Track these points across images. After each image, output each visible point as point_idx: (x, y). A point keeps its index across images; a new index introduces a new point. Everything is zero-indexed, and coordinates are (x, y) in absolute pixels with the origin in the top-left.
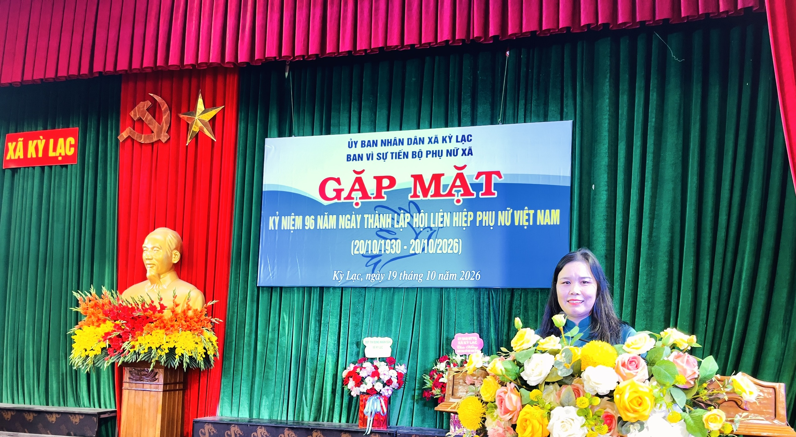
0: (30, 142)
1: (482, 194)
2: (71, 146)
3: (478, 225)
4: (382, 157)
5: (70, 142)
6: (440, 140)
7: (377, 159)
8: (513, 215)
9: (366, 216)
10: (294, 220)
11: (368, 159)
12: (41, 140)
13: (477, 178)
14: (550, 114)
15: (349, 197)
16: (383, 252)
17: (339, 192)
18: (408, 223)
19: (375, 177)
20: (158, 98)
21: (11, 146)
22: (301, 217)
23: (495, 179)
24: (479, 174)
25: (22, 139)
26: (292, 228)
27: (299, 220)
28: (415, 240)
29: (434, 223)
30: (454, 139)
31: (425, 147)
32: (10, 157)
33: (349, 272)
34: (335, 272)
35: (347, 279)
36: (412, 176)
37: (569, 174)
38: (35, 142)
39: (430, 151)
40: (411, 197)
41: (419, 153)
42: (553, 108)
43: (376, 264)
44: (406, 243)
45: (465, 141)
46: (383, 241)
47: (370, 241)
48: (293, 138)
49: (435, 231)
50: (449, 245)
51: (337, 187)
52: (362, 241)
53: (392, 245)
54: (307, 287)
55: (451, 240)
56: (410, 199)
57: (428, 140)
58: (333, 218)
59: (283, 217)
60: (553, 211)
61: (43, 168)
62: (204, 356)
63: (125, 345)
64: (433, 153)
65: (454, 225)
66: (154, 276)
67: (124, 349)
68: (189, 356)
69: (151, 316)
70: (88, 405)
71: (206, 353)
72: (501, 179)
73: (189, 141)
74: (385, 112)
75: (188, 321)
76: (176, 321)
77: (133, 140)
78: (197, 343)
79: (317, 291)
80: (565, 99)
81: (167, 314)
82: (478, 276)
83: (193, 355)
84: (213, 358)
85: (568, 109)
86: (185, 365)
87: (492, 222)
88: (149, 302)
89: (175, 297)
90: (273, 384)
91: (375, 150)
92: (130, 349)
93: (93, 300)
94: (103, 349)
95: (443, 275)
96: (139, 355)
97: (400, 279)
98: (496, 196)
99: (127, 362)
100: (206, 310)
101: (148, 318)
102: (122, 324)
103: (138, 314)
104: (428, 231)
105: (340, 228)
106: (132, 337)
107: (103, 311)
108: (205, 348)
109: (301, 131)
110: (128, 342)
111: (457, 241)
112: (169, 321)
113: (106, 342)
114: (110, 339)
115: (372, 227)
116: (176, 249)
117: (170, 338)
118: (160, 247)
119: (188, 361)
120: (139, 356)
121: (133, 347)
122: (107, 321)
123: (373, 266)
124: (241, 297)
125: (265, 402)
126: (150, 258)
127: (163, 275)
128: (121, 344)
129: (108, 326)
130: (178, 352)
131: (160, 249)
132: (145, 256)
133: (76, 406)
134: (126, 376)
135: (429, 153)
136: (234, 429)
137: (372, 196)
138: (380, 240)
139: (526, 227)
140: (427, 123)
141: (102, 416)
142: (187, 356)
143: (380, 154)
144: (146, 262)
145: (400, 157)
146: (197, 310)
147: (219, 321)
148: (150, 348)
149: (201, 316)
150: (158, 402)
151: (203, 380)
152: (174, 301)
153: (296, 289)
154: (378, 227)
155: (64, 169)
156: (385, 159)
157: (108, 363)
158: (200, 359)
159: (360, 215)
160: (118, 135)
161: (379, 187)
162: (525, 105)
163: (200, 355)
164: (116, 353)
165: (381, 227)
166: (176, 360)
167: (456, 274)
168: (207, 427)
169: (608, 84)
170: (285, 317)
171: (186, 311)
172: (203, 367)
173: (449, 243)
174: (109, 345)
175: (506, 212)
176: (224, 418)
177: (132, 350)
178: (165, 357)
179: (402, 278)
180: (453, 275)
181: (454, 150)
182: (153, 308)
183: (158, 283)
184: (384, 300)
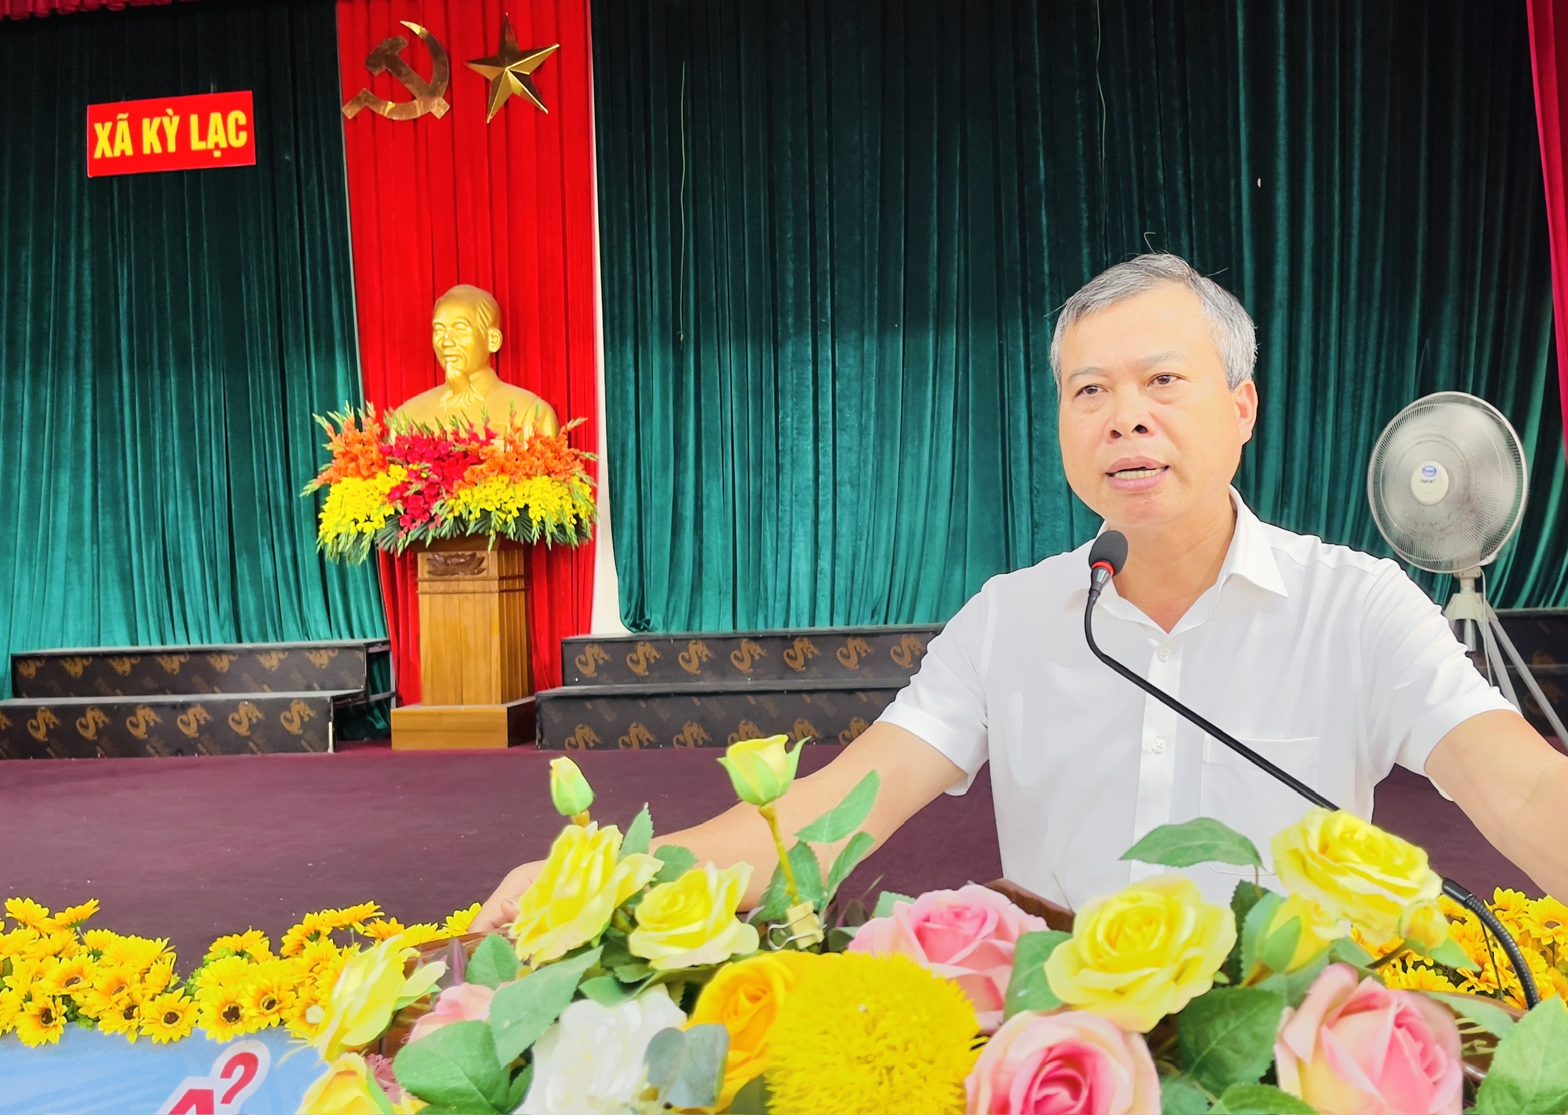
0: (146, 122)
2: (239, 128)
5: (237, 120)
12: (171, 118)
20: (419, 30)
21: (102, 131)
25: (125, 116)
32: (103, 154)
38: (156, 121)
61: (181, 175)
62: (574, 521)
66: (458, 377)
68: (554, 521)
69: (473, 451)
70: (329, 635)
71: (577, 517)
73: (491, 115)
76: (518, 457)
77: (373, 114)
78: (562, 498)
81: (500, 447)
83: (559, 519)
84: (589, 524)
86: (549, 537)
88: (465, 426)
89: (512, 416)
94: (390, 517)
100: (567, 437)
102: (423, 468)
103: (448, 449)
106: (448, 492)
108: (574, 507)
110: (441, 502)
112: (506, 459)
114: (404, 498)
116: (492, 325)
117: (516, 490)
118: (465, 323)
119: (553, 531)
122: (391, 466)
126: (449, 344)
127: (474, 375)
129: (395, 475)
130: (534, 514)
131: (467, 326)
132: (439, 340)
134: (423, 569)
136: (643, 650)
141: (372, 650)
142: (551, 522)
144: (443, 352)
146: (550, 437)
148: (485, 510)
149: (559, 448)
150: (491, 611)
151: (565, 569)
152: (511, 421)
158: (569, 527)
163: (568, 519)
166: (533, 530)
168: (590, 651)
172: (574, 541)
176: (610, 632)
178: (513, 525)
182: (474, 437)
183: (465, 391)
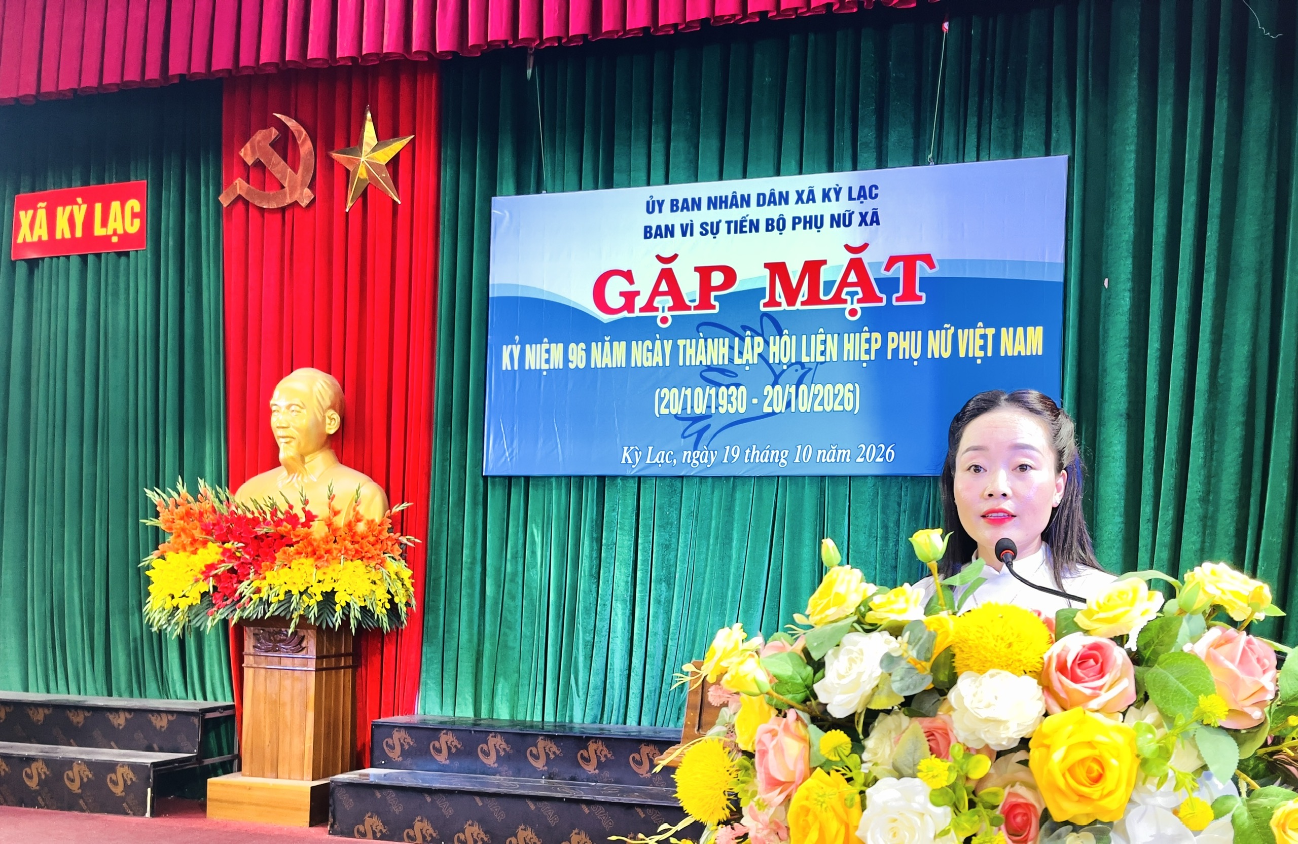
0: (60, 209)
1: (898, 299)
2: (134, 215)
3: (889, 357)
4: (710, 229)
5: (132, 208)
6: (818, 195)
7: (701, 233)
8: (955, 337)
9: (681, 342)
10: (548, 351)
11: (684, 234)
12: (80, 205)
13: (888, 268)
14: (1025, 143)
15: (649, 306)
16: (713, 411)
17: (630, 297)
18: (760, 355)
19: (697, 269)
20: (291, 123)
21: (25, 217)
22: (561, 346)
23: (922, 270)
24: (893, 260)
25: (44, 204)
26: (545, 366)
27: (557, 350)
28: (773, 387)
29: (808, 355)
30: (844, 194)
31: (790, 211)
32: (24, 239)
33: (651, 448)
34: (626, 448)
35: (648, 461)
36: (767, 265)
37: (1061, 260)
38: (68, 208)
39: (799, 218)
40: (765, 305)
41: (778, 221)
42: (1031, 133)
43: (701, 433)
44: (755, 392)
45: (865, 198)
46: (714, 389)
47: (689, 389)
48: (544, 196)
49: (810, 369)
50: (836, 396)
51: (627, 287)
52: (675, 390)
53: (730, 396)
54: (575, 477)
55: (839, 386)
56: (763, 309)
57: (796, 197)
58: (620, 348)
59: (528, 346)
60: (1030, 329)
61: (84, 258)
62: (388, 606)
63: (243, 587)
64: (805, 222)
65: (845, 359)
66: (292, 458)
67: (241, 594)
68: (361, 607)
69: (288, 533)
70: (184, 695)
71: (391, 601)
72: (934, 270)
73: (350, 204)
74: (714, 144)
75: (358, 542)
76: (335, 541)
77: (246, 203)
78: (374, 583)
79: (593, 484)
80: (1054, 114)
81: (318, 530)
82: (890, 453)
83: (368, 603)
84: (404, 609)
85: (1060, 134)
86: (352, 622)
87: (916, 351)
88: (284, 507)
89: (331, 498)
90: (517, 656)
91: (698, 217)
92: (252, 595)
93: (183, 505)
94: (204, 595)
95: (824, 452)
96: (269, 605)
97: (746, 461)
98: (923, 302)
99: (248, 619)
100: (390, 521)
101: (282, 537)
102: (238, 548)
103: (265, 530)
104: (797, 370)
105: (633, 365)
106: (256, 572)
107: (201, 525)
108: (389, 592)
109: (558, 182)
110: (249, 582)
111: (852, 389)
112: (321, 542)
113: (209, 583)
114: (215, 576)
115: (693, 364)
116: (332, 407)
117: (324, 573)
118: (301, 405)
119: (358, 615)
120: (269, 607)
121: (258, 591)
122: (210, 544)
123: (695, 436)
124: (453, 498)
125: (502, 688)
126: (284, 425)
127: (310, 456)
128: (235, 586)
129: (211, 553)
130: (341, 599)
131: (302, 408)
132: (276, 421)
133: (161, 698)
134: (249, 644)
135: (797, 221)
136: (446, 739)
137: (693, 305)
138: (708, 388)
139: (979, 361)
140: (794, 165)
141: (209, 716)
142: (357, 607)
143: (707, 224)
144: (278, 433)
145: (744, 229)
146: (373, 521)
147: (414, 543)
148: (288, 593)
149: (380, 532)
150: (307, 690)
151: (389, 650)
152: (330, 504)
153: (554, 480)
154: (704, 363)
155: (123, 259)
156: (715, 233)
157: (214, 619)
158: (380, 611)
159: (671, 341)
160: (219, 195)
161: (706, 287)
162: (979, 126)
163: (380, 604)
164: (228, 602)
165: (709, 364)
166: (337, 614)
167: (849, 451)
168: (397, 735)
169: (1135, 83)
170: (535, 532)
171: (353, 524)
172: (386, 625)
173: (836, 392)
174: (214, 586)
175: (943, 332)
176: (428, 717)
177: (255, 597)
178: (316, 609)
179: (749, 458)
180: (844, 452)
181: (844, 215)
182: (292, 519)
183: (300, 472)
184: (715, 500)
